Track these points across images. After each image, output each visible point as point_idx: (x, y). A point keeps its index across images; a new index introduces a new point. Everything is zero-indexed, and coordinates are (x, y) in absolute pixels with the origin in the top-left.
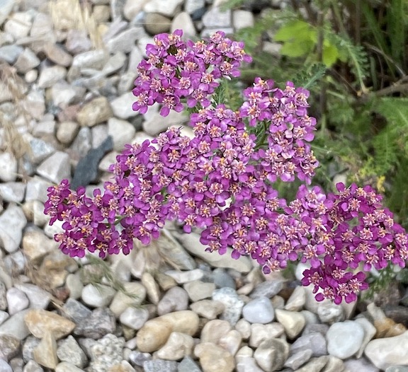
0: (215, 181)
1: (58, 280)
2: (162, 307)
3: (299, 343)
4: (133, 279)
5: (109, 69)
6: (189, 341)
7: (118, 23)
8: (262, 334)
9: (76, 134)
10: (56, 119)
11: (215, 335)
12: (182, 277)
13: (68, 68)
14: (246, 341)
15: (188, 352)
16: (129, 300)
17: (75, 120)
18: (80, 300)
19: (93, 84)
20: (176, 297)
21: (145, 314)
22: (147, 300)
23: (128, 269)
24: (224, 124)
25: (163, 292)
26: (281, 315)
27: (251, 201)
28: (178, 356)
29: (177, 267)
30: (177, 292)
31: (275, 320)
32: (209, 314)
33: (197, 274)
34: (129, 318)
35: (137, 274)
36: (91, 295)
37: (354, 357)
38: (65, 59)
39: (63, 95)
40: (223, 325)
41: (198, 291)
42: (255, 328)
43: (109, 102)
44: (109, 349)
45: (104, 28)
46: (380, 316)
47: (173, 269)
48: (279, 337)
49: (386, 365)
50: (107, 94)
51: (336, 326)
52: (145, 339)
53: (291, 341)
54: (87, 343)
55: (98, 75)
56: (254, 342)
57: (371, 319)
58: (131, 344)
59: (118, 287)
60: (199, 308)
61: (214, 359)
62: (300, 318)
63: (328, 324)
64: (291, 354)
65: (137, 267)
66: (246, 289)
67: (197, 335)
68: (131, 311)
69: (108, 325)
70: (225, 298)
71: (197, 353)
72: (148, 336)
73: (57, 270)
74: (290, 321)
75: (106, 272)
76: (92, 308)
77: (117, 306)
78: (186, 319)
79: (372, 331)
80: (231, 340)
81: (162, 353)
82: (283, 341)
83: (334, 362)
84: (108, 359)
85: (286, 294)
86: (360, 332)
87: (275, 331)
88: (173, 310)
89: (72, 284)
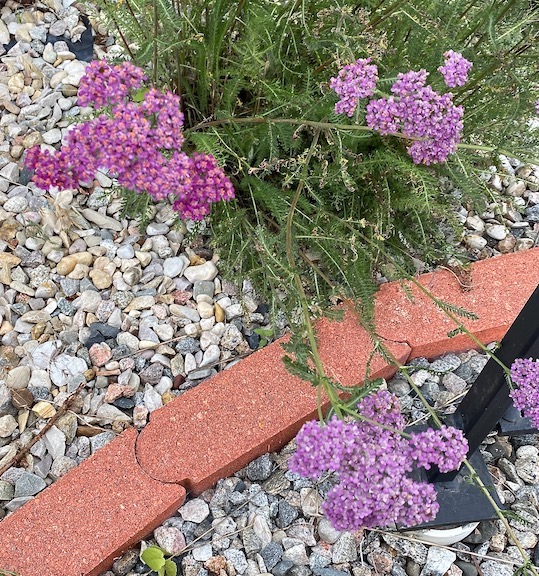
0: (128, 146)
1: (12, 235)
2: (71, 250)
3: (147, 269)
4: (55, 234)
5: (42, 116)
6: (87, 268)
7: (47, 90)
8: (128, 264)
9: (22, 153)
10: (10, 143)
11: (101, 265)
12: (82, 233)
13: (17, 115)
14: (118, 268)
15: (86, 275)
16: (53, 246)
17: (21, 145)
18: (24, 246)
19: (32, 124)
20: (79, 244)
21: (62, 254)
22: (63, 246)
23: (52, 229)
24: (133, 113)
25: (72, 242)
26: (138, 254)
27: (147, 158)
28: (80, 277)
29: (80, 227)
30: (80, 241)
31: (135, 257)
32: (98, 254)
33: (91, 232)
34: (51, 256)
35: (57, 232)
36: (31, 244)
37: (178, 276)
38: (16, 110)
39: (15, 130)
40: (106, 259)
41: (92, 241)
42: (123, 261)
43: (41, 135)
44: (41, 274)
45: (38, 93)
46: (192, 254)
47: (78, 229)
48: (137, 266)
49: (195, 280)
50: (40, 130)
51: (168, 260)
52: (61, 268)
53: (143, 268)
54: (28, 270)
55: (34, 119)
56: (123, 269)
57: (187, 256)
58: (54, 271)
59: (46, 238)
60: (92, 250)
61: (100, 278)
62: (148, 255)
63: (164, 259)
64: (143, 275)
65: (57, 228)
66: (119, 240)
67: (91, 265)
68: (54, 252)
69: (40, 260)
70: (107, 245)
71: (91, 275)
72: (63, 266)
73: (10, 229)
74: (143, 257)
75: (39, 231)
76: (31, 251)
77: (45, 249)
78: (85, 256)
79: (188, 262)
80: (110, 268)
81: (71, 275)
82: (139, 268)
83: (166, 279)
84: (40, 279)
85: (141, 243)
86: (181, 263)
87: (135, 262)
88: (78, 251)
89: (20, 237)
